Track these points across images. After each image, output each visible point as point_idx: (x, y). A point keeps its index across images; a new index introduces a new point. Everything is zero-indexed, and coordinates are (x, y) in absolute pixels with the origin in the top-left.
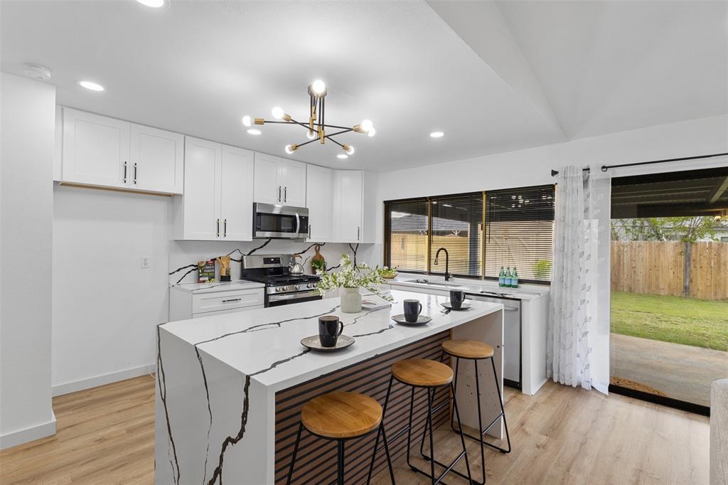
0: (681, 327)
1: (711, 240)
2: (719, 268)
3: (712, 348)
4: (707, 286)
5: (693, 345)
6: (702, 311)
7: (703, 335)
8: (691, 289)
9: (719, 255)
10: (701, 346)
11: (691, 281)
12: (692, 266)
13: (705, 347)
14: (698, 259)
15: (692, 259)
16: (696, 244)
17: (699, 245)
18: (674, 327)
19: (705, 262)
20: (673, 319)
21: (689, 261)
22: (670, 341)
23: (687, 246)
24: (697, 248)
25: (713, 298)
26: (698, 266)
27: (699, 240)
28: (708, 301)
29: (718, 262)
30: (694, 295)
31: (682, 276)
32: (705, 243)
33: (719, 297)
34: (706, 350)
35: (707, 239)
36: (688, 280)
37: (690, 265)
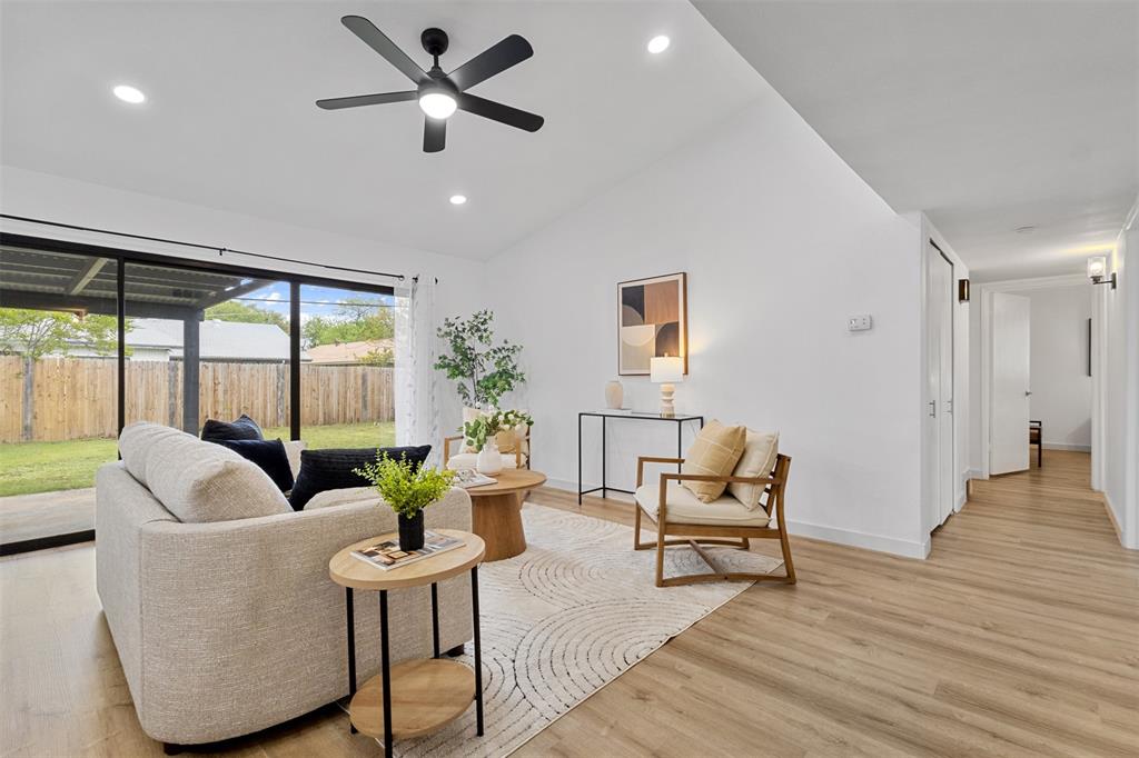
0: (28, 476)
1: (62, 356)
2: (75, 394)
3: (74, 488)
4: (59, 422)
5: (49, 490)
6: (53, 454)
7: (61, 478)
8: (34, 428)
9: (74, 377)
10: (60, 489)
11: (35, 417)
12: (36, 395)
13: (65, 489)
14: (45, 384)
15: (35, 385)
16: (43, 361)
17: (46, 363)
18: (17, 478)
19: (55, 389)
20: (13, 471)
21: (32, 386)
22: (13, 494)
23: (27, 365)
24: (42, 368)
25: (67, 438)
26: (45, 394)
27: (44, 356)
28: (59, 442)
29: (74, 386)
30: (39, 438)
31: (20, 409)
32: (55, 360)
33: (75, 435)
34: (67, 492)
35: (57, 355)
36: (30, 416)
37: (32, 392)
